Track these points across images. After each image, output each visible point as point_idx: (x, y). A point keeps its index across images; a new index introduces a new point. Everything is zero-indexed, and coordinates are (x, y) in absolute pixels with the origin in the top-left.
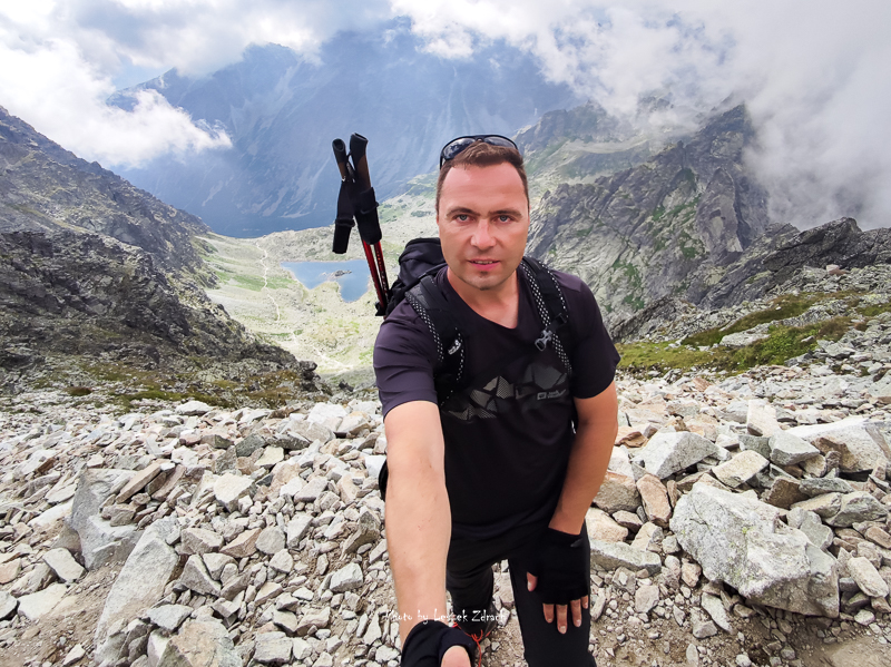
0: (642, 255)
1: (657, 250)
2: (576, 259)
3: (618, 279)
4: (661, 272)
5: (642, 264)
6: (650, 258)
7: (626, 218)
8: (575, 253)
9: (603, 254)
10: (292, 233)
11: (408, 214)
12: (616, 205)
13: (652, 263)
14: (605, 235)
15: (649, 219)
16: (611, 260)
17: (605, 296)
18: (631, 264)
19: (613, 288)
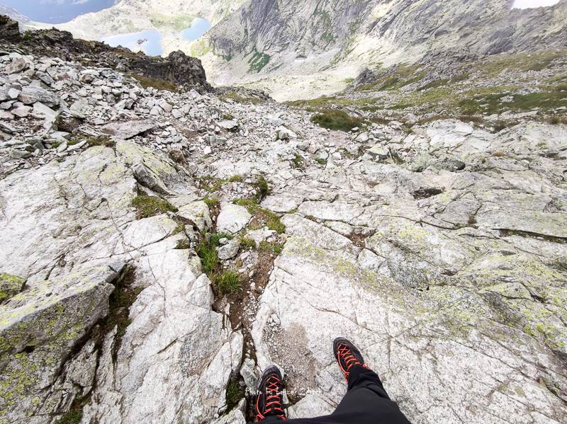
2: (291, 12)
3: (318, 22)
4: (343, 14)
5: (331, 10)
6: (336, 5)
8: (290, 7)
9: (307, 6)
13: (338, 8)
16: (312, 11)
17: (310, 36)
18: (324, 11)
19: (315, 30)
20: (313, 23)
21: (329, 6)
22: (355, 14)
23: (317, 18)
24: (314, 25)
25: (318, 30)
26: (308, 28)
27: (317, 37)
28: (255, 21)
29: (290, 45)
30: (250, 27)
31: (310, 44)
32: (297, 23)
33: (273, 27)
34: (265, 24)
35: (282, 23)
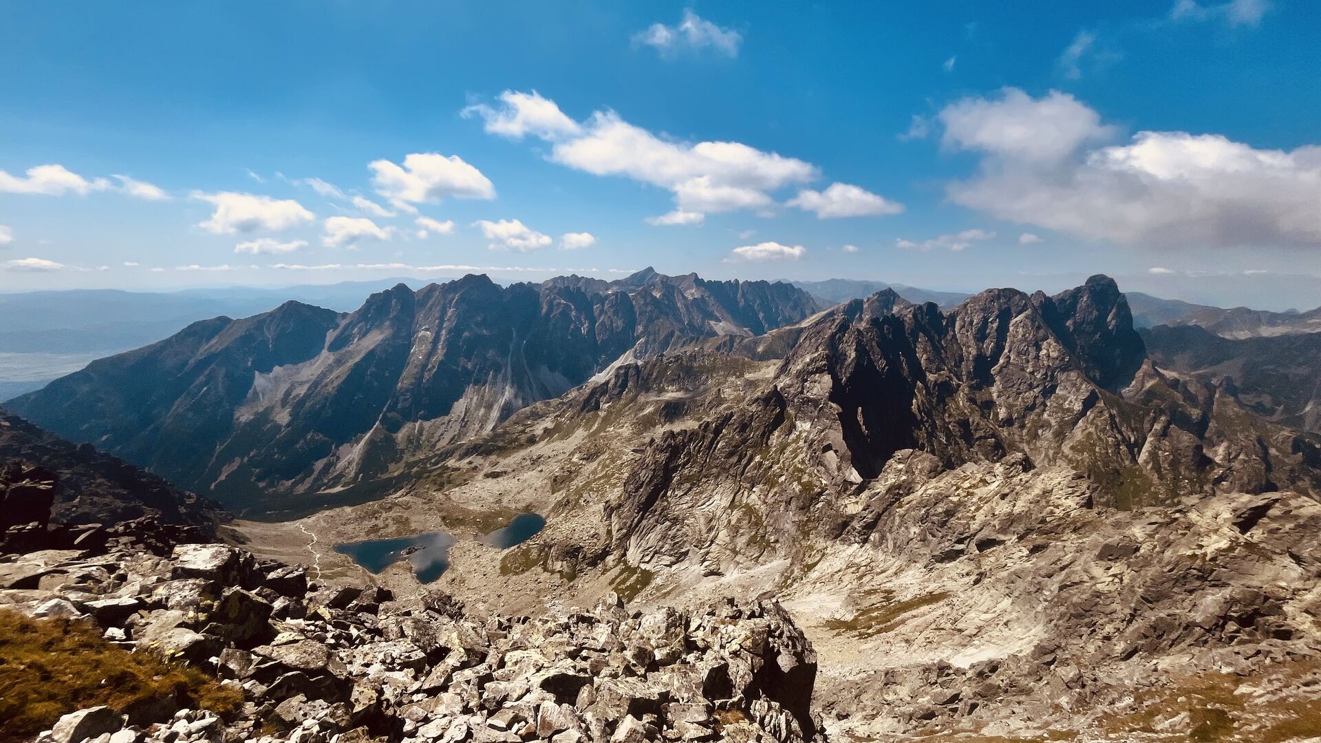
0: (758, 493)
1: (772, 486)
2: (690, 505)
3: (739, 520)
4: (782, 509)
5: (759, 503)
6: (766, 496)
7: (734, 459)
8: (688, 498)
9: (717, 497)
10: (348, 509)
11: (480, 476)
12: (723, 448)
13: (770, 500)
14: (717, 477)
15: (758, 458)
16: (725, 502)
17: (727, 539)
18: (747, 504)
19: (735, 530)
20: (729, 522)
21: (753, 496)
22: (802, 509)
23: (736, 514)
24: (733, 522)
25: (741, 531)
26: (721, 528)
27: (741, 541)
28: (626, 517)
29: (690, 554)
30: (617, 527)
31: (728, 552)
32: (702, 520)
33: (659, 527)
34: (644, 522)
35: (675, 521)
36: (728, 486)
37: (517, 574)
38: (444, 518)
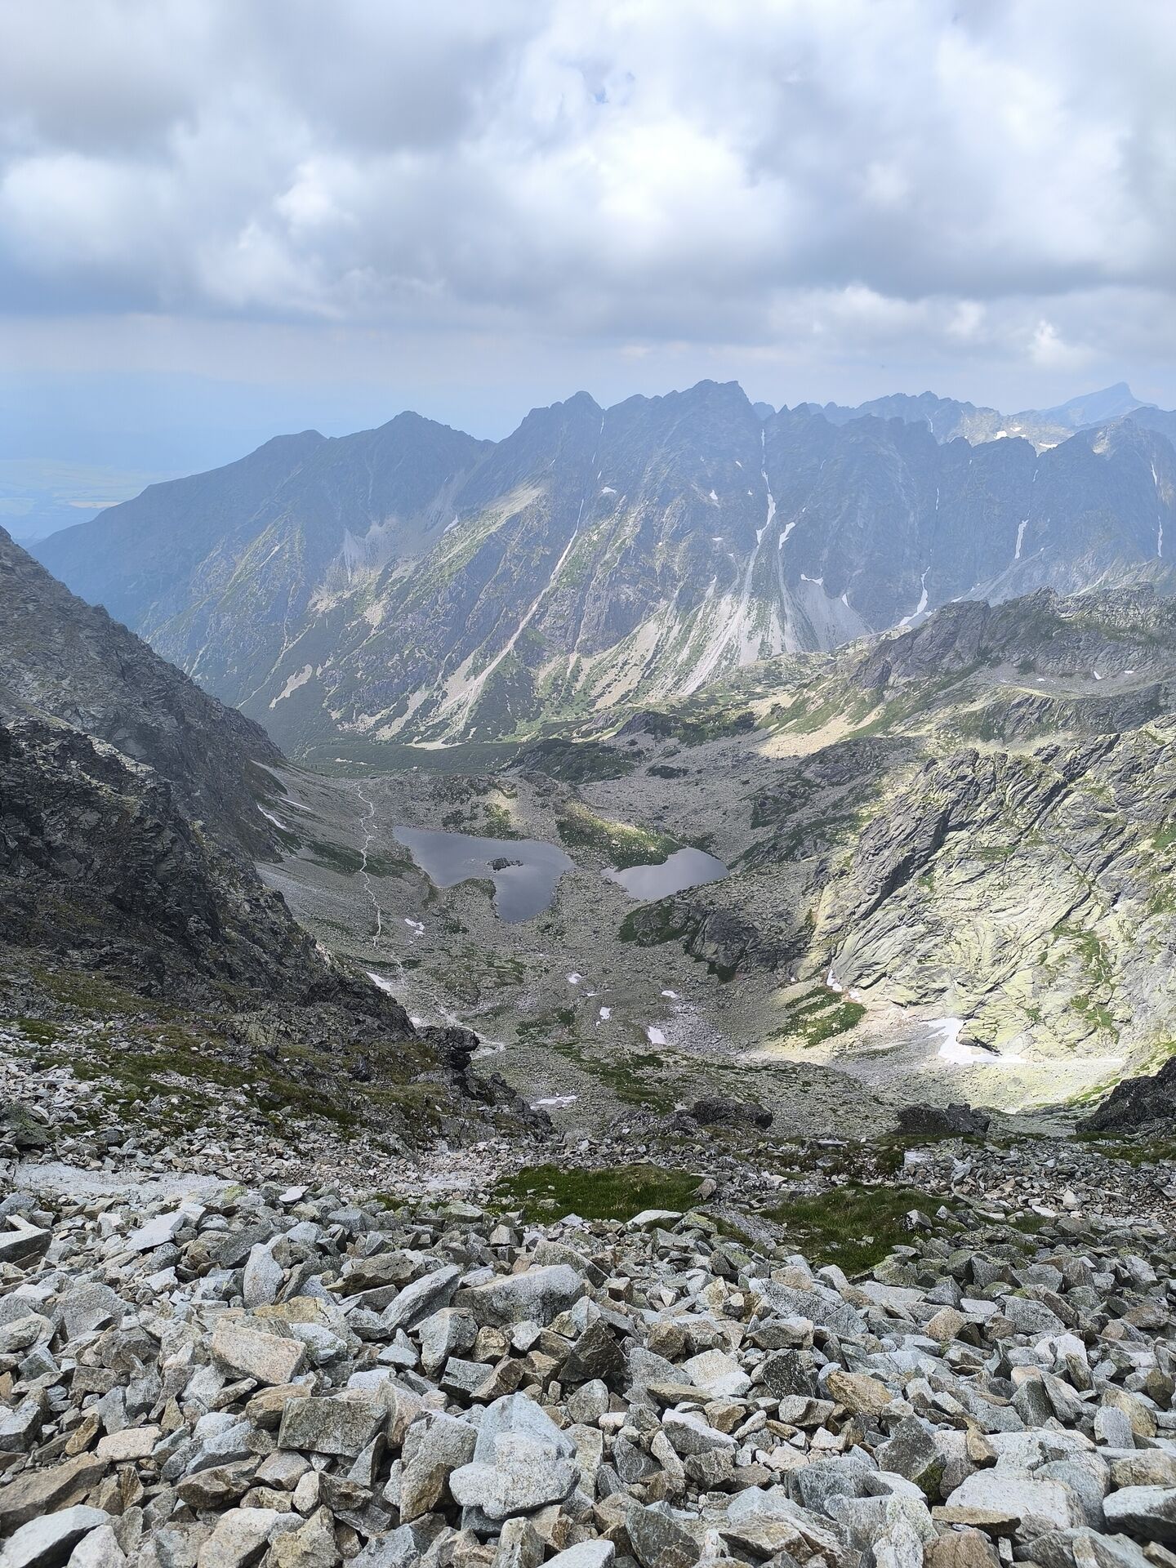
0: (1121, 916)
2: (974, 904)
3: (1063, 960)
4: (1158, 959)
5: (1118, 936)
6: (1137, 925)
7: (1094, 834)
8: (972, 890)
9: (1034, 903)
11: (642, 771)
12: (1075, 806)
13: (1141, 936)
14: (1045, 863)
15: (1145, 845)
16: (1049, 919)
17: (1028, 989)
18: (1091, 932)
19: (1048, 976)
20: (1044, 957)
21: (1111, 921)
23: (1064, 945)
24: (1049, 961)
25: (1060, 981)
26: (1023, 964)
27: (1053, 1001)
28: (848, 898)
29: (946, 995)
30: (828, 911)
31: (1020, 1013)
32: (990, 940)
33: (903, 929)
34: (879, 915)
35: (934, 927)
36: (1063, 887)
37: (641, 944)
38: (561, 826)
